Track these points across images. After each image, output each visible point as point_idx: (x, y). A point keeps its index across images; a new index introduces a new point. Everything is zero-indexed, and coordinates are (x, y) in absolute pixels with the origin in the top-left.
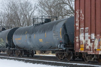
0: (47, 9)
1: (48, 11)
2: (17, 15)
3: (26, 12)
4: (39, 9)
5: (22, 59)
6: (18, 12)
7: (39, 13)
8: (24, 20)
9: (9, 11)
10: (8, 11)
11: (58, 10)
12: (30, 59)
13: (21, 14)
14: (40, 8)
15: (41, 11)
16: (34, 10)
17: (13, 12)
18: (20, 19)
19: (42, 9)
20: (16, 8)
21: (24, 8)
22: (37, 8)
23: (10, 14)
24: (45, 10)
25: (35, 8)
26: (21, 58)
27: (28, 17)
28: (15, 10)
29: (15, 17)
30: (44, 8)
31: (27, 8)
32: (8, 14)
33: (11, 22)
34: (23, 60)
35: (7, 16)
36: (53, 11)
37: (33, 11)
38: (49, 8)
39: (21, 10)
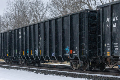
0: (62, 10)
1: (63, 12)
2: (26, 16)
3: (36, 12)
4: (52, 10)
5: (32, 68)
6: (27, 13)
7: (52, 14)
8: (34, 22)
9: (17, 12)
10: (15, 11)
11: (74, 10)
12: (41, 69)
13: (31, 15)
14: (53, 8)
15: (55, 12)
16: (46, 10)
17: (21, 13)
18: (30, 21)
19: (56, 9)
20: (25, 8)
21: (34, 8)
22: (49, 8)
23: (18, 15)
24: (59, 10)
25: (47, 8)
26: (30, 68)
27: (38, 18)
28: (24, 11)
29: (23, 19)
30: (58, 9)
31: (38, 8)
32: (15, 15)
33: (19, 25)
34: (33, 70)
35: (14, 18)
36: (68, 11)
37: (45, 12)
38: (64, 8)
39: (30, 11)
